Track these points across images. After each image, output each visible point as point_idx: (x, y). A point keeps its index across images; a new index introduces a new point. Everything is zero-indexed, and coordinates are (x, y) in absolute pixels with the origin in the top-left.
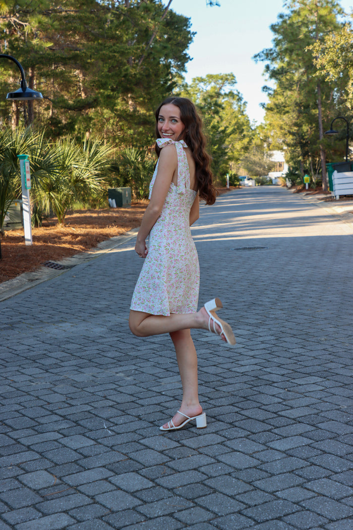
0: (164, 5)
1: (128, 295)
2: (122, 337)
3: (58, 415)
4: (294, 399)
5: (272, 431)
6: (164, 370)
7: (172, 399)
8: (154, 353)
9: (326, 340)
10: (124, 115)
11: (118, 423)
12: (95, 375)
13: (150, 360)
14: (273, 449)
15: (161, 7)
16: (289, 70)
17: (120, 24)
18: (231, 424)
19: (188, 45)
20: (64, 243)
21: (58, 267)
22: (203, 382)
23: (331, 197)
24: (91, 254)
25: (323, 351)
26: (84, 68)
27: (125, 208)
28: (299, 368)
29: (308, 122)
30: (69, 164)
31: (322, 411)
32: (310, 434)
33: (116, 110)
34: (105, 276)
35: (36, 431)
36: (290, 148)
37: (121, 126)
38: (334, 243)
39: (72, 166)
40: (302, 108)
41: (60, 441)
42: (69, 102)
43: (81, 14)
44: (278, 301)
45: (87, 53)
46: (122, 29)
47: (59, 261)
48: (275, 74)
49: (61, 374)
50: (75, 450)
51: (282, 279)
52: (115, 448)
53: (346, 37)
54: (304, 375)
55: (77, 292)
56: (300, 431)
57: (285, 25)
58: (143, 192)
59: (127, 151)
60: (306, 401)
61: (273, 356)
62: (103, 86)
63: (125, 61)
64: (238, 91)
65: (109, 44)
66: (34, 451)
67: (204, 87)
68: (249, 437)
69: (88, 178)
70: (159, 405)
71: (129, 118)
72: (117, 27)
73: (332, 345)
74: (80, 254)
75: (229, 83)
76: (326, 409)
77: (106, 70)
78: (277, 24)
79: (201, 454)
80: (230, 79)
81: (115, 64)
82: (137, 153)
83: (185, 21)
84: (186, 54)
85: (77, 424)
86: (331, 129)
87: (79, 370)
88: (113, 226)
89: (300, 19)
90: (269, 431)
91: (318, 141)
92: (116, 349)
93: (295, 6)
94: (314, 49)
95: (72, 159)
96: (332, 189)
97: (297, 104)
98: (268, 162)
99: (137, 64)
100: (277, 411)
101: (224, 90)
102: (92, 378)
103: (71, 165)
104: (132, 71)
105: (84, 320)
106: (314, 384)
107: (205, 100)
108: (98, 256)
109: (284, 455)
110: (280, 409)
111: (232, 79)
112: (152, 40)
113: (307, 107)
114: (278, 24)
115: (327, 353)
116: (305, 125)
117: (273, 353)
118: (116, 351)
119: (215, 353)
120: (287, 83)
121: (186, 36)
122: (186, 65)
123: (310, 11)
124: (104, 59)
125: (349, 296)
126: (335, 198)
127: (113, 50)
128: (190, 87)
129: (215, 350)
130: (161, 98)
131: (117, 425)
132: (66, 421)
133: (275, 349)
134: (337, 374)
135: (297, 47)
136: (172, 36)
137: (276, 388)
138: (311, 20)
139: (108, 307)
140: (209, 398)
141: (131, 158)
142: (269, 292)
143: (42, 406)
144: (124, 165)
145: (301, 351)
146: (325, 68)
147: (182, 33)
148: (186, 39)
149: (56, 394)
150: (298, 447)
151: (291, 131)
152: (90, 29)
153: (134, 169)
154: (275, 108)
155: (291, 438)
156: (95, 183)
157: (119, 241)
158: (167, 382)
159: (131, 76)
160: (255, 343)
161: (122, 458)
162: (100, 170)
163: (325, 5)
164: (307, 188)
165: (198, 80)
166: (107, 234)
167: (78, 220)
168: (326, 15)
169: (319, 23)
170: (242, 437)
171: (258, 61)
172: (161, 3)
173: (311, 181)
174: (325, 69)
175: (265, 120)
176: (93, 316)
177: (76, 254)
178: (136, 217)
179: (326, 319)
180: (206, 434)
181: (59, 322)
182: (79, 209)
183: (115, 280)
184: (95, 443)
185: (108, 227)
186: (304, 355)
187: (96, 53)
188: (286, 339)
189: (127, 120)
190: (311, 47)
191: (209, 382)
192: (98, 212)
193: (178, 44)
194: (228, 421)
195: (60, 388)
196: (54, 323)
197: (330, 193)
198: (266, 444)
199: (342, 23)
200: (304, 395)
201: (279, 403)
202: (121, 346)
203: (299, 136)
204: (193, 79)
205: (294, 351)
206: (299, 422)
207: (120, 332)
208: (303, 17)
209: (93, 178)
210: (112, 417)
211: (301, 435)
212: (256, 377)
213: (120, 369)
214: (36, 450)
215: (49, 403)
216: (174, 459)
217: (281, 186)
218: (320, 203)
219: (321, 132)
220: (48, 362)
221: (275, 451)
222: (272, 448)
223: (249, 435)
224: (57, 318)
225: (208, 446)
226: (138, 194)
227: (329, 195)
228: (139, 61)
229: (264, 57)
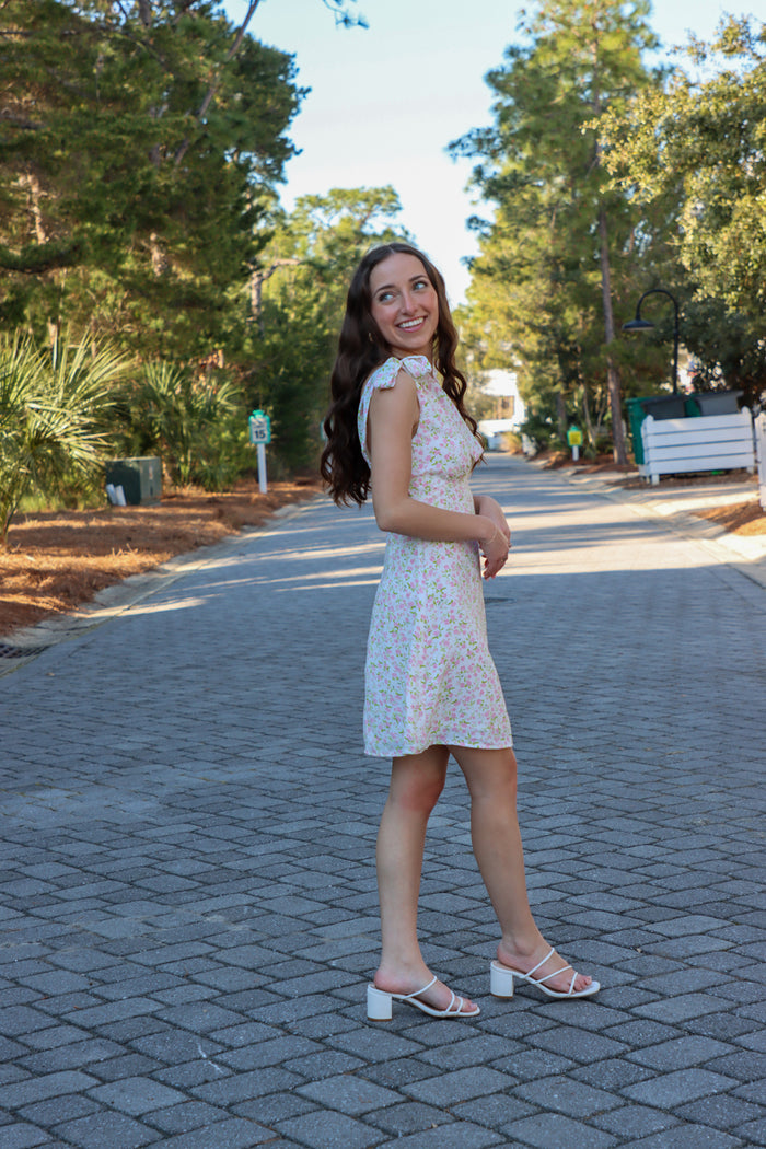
0: (232, 23)
1: (196, 719)
2: (202, 823)
3: (75, 1025)
4: (663, 974)
5: (629, 1056)
6: (325, 906)
7: (358, 978)
8: (288, 863)
9: (707, 823)
10: (142, 284)
11: (234, 1044)
12: (150, 921)
13: (282, 879)
14: (640, 1104)
15: (225, 28)
16: (530, 179)
17: (133, 65)
18: (519, 1040)
19: (291, 118)
20: (14, 591)
21: (6, 652)
22: (427, 935)
23: (638, 478)
24: (81, 619)
25: (706, 851)
26: (45, 170)
27: (146, 506)
28: (658, 895)
29: (576, 302)
30: (19, 401)
31: (740, 1004)
32: (725, 1063)
33: (123, 273)
34: (128, 671)
35: (26, 1069)
36: (531, 364)
37: (133, 311)
38: (668, 587)
39: (27, 405)
40: (562, 269)
41: (93, 1093)
42: (11, 251)
43: (38, 42)
44: (569, 730)
45: (54, 134)
46: (136, 77)
47: (6, 635)
48: (496, 189)
49: (64, 919)
50: (138, 1118)
51: (566, 675)
52: (238, 1109)
53: (679, 101)
54: (674, 913)
55: (66, 713)
56: (699, 1056)
57: (521, 72)
58: (188, 469)
59: (151, 371)
60: (695, 979)
61: (588, 866)
62: (92, 213)
63: (142, 154)
64: (407, 228)
65: (105, 112)
66: (30, 1122)
67: (325, 221)
68: (572, 1073)
69: (65, 435)
70: (329, 995)
71: (152, 292)
72: (125, 73)
73: (724, 837)
74: (56, 618)
75: (384, 210)
76: (749, 1000)
77: (98, 176)
78: (500, 70)
79: (461, 1120)
80: (385, 200)
81: (121, 161)
82: (173, 375)
83: (282, 62)
84: (285, 141)
85: (130, 1047)
86: (638, 317)
87: (108, 909)
88: (128, 550)
89: (556, 59)
90: (621, 1056)
91: (603, 347)
92: (192, 854)
93: (543, 29)
94: (602, 129)
95: (27, 388)
96: (640, 459)
97: (551, 260)
98: (477, 396)
99: (171, 163)
100: (627, 1004)
101: (371, 227)
102: (144, 929)
103: (23, 402)
104: (161, 181)
105: (96, 783)
106: (703, 934)
107: (330, 248)
108: (100, 624)
109: (671, 1120)
110: (634, 1001)
111: (390, 201)
112: (206, 105)
113: (573, 266)
114: (503, 69)
115: (718, 856)
116: (572, 310)
117: (583, 858)
118: (192, 858)
119: (442, 860)
120: (524, 210)
121: (286, 96)
122: (287, 165)
123: (581, 40)
124: (95, 150)
125: (737, 716)
126: (648, 481)
127: (118, 127)
128: (292, 217)
129: (443, 852)
130: (229, 243)
131: (231, 1048)
132: (99, 1040)
133: (587, 848)
134: (755, 909)
135: (551, 124)
136: (252, 98)
137: (614, 947)
138: (582, 63)
139: (151, 748)
140: (451, 974)
141: (158, 387)
142: (541, 708)
143: (29, 1005)
144: (141, 404)
145: (652, 851)
146: (630, 171)
147: (276, 90)
148: (285, 105)
149: (61, 972)
150: (700, 1098)
151: (536, 322)
152: (59, 78)
153: (167, 414)
154: (497, 269)
155: (678, 1074)
156: (83, 446)
157: (146, 586)
158: (338, 936)
159: (158, 190)
160: (536, 833)
161: (262, 1135)
162: (94, 415)
163: (614, 26)
164: (576, 456)
165: (309, 201)
166: (113, 570)
167: (39, 536)
168: (618, 51)
169: (602, 70)
170: (554, 1075)
171: (459, 158)
172: (225, 17)
173: (586, 440)
174: (629, 175)
175: (467, 296)
176: (117, 771)
177: (45, 619)
178: (182, 528)
179: (694, 771)
180: (462, 1068)
181: (33, 788)
182: (36, 510)
183: (155, 681)
184: (185, 1098)
185: (116, 553)
186: (663, 863)
187: (76, 136)
188: (610, 823)
189: (148, 297)
190: (595, 124)
191: (442, 934)
192: (86, 518)
193: (266, 116)
194: (511, 1032)
195: (67, 955)
196: (23, 790)
197: (636, 470)
198: (620, 1092)
199: (655, 70)
200: (687, 962)
201: (630, 984)
202: (204, 845)
203: (555, 335)
204: (297, 199)
205: (636, 851)
206: (691, 1033)
207: (193, 810)
208: (564, 56)
209: (76, 435)
210: (216, 1030)
211: (701, 1065)
212: (557, 919)
213: (211, 904)
214: (34, 1119)
215: (47, 997)
216: (395, 1136)
217: (509, 454)
218: (613, 493)
219: (610, 325)
220: (25, 889)
221: (648, 1110)
222: (637, 1103)
223: (572, 1069)
224: (27, 778)
225: (475, 1098)
226: (176, 474)
227: (632, 474)
228: (176, 155)
229: (472, 147)
